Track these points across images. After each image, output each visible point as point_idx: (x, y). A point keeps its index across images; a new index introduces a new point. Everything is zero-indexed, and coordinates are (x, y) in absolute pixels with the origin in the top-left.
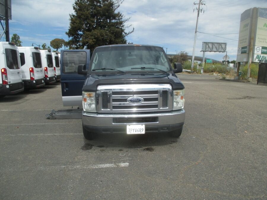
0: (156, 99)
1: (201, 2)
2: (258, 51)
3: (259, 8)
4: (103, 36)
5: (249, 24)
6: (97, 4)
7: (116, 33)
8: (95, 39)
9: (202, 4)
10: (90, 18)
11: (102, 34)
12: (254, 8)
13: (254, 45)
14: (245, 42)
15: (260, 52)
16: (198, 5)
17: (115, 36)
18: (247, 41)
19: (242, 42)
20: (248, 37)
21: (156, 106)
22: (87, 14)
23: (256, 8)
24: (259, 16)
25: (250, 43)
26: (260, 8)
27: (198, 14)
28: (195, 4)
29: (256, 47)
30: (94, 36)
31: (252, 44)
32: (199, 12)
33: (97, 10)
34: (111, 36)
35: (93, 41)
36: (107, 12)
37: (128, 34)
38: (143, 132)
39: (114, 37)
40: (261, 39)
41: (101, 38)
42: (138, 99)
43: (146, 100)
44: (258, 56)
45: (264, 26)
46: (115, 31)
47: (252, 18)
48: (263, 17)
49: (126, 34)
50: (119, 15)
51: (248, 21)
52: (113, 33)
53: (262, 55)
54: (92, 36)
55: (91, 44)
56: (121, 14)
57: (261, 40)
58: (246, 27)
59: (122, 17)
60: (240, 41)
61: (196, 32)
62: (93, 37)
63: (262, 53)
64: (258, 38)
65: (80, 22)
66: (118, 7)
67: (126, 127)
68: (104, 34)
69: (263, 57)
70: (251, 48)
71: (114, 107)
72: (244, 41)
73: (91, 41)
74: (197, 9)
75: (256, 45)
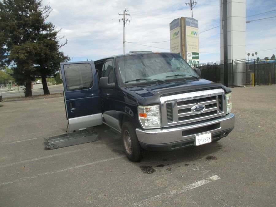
0: (214, 105)
1: (126, 12)
2: (189, 57)
3: (185, 17)
4: (36, 49)
5: (179, 32)
6: (22, 14)
7: (50, 45)
8: (27, 53)
9: (127, 15)
10: (17, 29)
11: (35, 48)
12: (182, 17)
13: (186, 52)
14: (178, 49)
15: (191, 57)
16: (123, 15)
17: (50, 48)
18: (179, 47)
19: (174, 49)
20: (179, 44)
21: (215, 112)
22: (14, 25)
23: (183, 17)
24: (187, 25)
25: (182, 50)
26: (187, 18)
27: (124, 24)
28: (120, 15)
29: (187, 53)
30: (26, 50)
31: (184, 50)
32: (124, 22)
33: (24, 21)
34: (45, 49)
35: (26, 56)
36: (37, 23)
37: (61, 47)
38: (210, 141)
39: (49, 50)
40: (191, 45)
41: (34, 52)
42: (201, 107)
43: (207, 106)
44: (190, 61)
45: (191, 34)
46: (50, 44)
47: (181, 27)
48: (190, 26)
49: (59, 46)
50: (50, 26)
51: (178, 29)
52: (47, 46)
53: (193, 60)
54: (23, 49)
55: (24, 59)
56: (52, 25)
57: (190, 47)
58: (176, 35)
59: (53, 27)
60: (172, 48)
61: (124, 42)
62: (24, 52)
63: (193, 58)
64: (188, 45)
65: (5, 35)
66: (47, 17)
67: (195, 138)
68: (38, 48)
69: (193, 61)
70: (183, 55)
71: (181, 119)
72: (176, 48)
73: (22, 56)
74: (123, 20)
75: (187, 51)
